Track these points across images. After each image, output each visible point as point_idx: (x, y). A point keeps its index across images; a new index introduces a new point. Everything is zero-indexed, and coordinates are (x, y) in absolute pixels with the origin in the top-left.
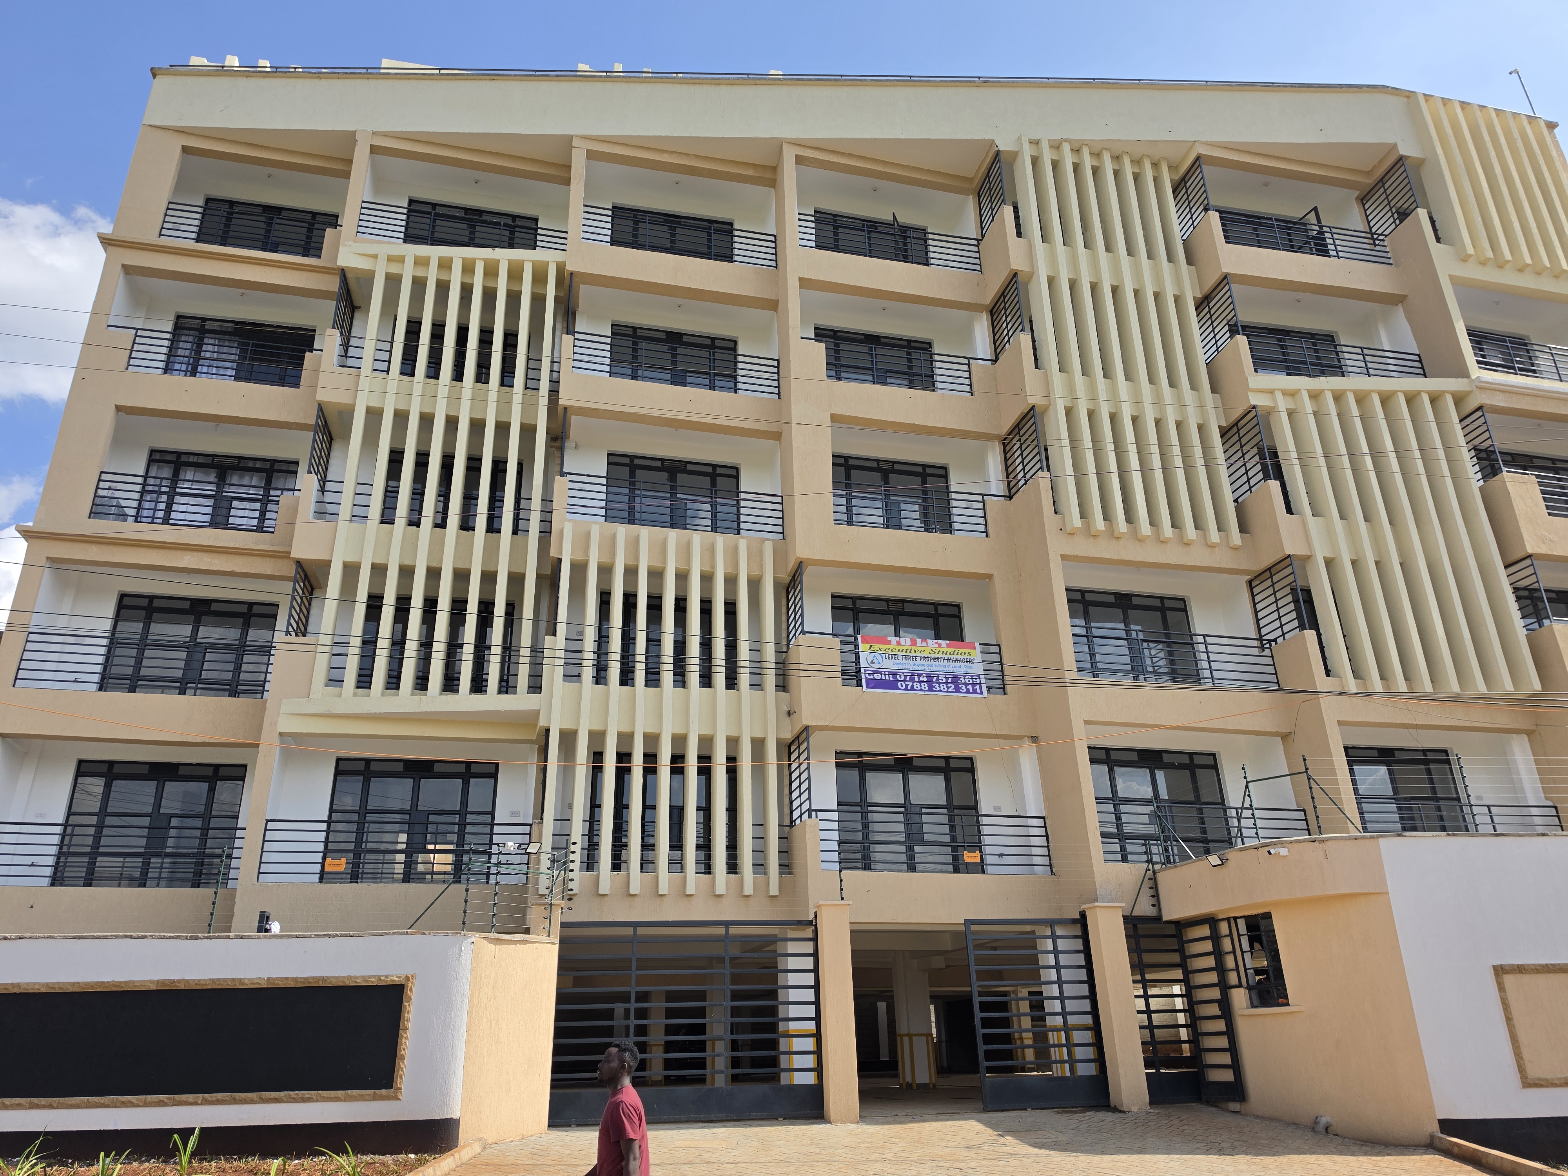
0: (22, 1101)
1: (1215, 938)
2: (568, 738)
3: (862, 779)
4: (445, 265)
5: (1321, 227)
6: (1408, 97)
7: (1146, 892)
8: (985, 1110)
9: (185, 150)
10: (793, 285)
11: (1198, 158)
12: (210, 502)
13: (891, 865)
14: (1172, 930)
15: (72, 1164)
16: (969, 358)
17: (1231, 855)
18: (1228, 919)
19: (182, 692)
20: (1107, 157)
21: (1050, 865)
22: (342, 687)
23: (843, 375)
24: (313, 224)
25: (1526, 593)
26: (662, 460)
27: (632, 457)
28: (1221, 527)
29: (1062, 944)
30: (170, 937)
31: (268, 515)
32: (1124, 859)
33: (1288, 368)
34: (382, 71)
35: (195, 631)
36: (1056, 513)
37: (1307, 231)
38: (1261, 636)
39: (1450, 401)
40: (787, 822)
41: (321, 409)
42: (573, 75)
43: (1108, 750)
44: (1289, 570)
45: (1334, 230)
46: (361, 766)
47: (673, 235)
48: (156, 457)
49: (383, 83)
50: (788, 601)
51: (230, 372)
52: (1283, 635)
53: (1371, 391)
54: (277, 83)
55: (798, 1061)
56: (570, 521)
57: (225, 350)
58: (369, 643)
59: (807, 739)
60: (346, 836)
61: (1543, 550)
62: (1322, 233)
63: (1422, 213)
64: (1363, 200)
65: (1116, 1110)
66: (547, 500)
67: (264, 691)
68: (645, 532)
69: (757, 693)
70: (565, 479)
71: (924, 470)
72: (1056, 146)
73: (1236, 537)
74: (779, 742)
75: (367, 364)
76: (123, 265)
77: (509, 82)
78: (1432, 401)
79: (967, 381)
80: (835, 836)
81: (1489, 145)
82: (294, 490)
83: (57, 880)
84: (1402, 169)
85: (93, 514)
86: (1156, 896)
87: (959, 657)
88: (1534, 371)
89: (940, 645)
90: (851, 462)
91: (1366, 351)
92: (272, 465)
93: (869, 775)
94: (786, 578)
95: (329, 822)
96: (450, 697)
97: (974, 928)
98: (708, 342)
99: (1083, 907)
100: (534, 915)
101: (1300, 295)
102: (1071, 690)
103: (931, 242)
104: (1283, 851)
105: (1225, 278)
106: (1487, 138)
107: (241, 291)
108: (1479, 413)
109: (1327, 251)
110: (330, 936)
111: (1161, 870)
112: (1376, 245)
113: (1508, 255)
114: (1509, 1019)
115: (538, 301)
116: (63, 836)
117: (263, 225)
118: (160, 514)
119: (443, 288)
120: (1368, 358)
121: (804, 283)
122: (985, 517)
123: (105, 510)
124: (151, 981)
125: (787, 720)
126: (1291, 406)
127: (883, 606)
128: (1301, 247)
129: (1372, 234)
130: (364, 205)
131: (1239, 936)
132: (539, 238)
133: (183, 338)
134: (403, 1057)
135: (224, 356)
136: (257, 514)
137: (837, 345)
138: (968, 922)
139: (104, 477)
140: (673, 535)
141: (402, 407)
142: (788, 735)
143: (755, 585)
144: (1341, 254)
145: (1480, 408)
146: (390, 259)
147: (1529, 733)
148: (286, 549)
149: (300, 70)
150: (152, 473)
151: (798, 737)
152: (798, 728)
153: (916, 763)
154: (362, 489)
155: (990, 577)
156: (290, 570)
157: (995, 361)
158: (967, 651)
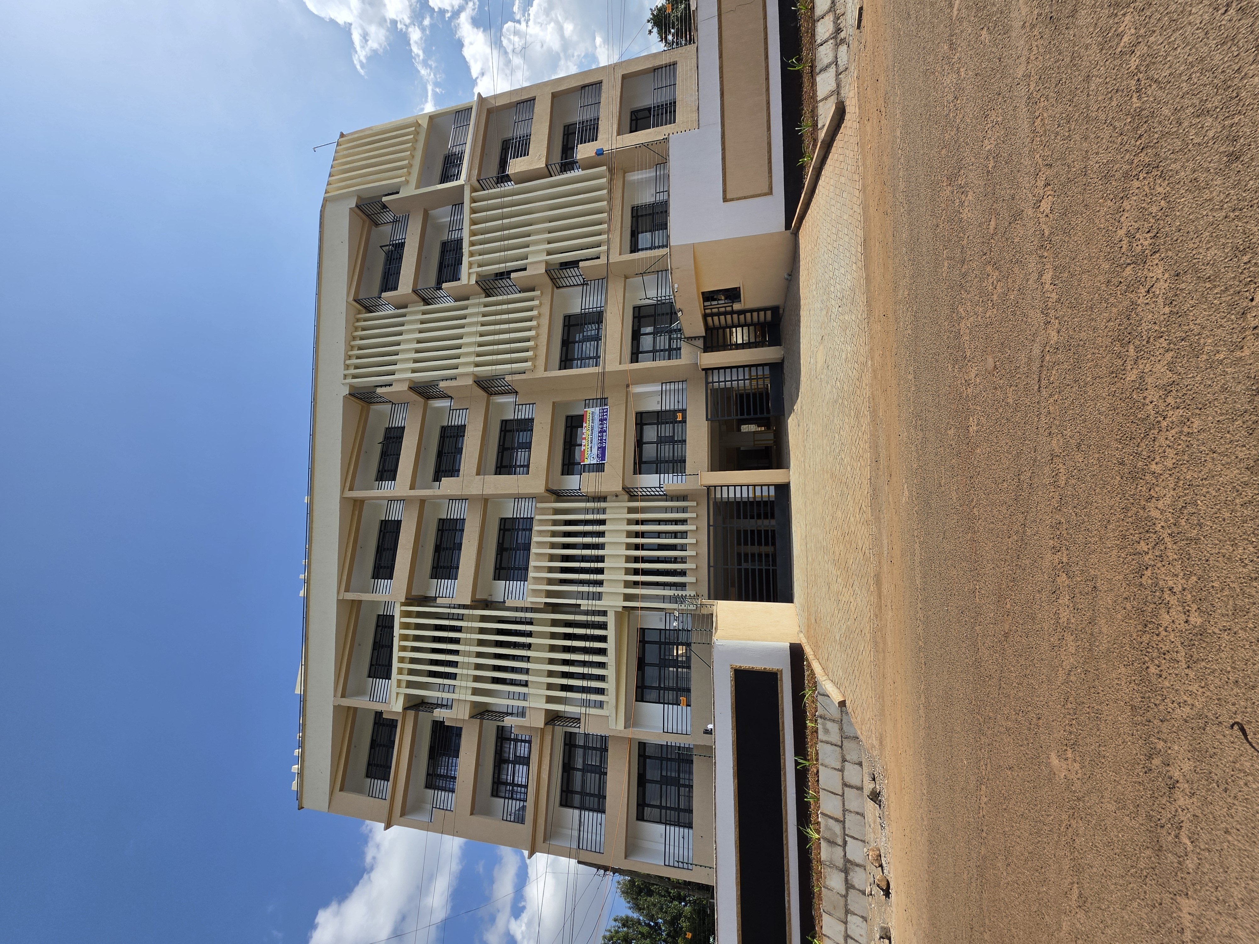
0: (784, 836)
1: (712, 315)
2: (627, 597)
3: (645, 463)
4: (401, 660)
5: (390, 245)
6: (326, 201)
7: (693, 342)
8: (784, 415)
9: (341, 790)
10: (413, 493)
11: (355, 301)
12: (517, 766)
13: (683, 451)
14: (709, 332)
15: (810, 811)
16: (450, 410)
17: (678, 306)
18: (705, 309)
19: (606, 774)
20: (353, 343)
21: (683, 381)
22: (603, 701)
23: (457, 468)
24: (381, 724)
25: (563, 167)
26: (497, 554)
27: (496, 569)
28: (532, 299)
29: (716, 379)
30: (715, 775)
31: (523, 738)
32: (680, 349)
33: (458, 264)
34: (302, 693)
35: (578, 770)
36: (525, 373)
37: (392, 251)
38: (582, 284)
39: (474, 194)
40: (665, 497)
41: (472, 717)
42: (307, 598)
43: (632, 354)
44: (552, 271)
45: (392, 239)
46: (639, 690)
47: (388, 549)
48: (495, 793)
49: (309, 693)
50: (565, 496)
51: (454, 761)
52: (581, 275)
53: (470, 229)
54: (307, 747)
55: (765, 493)
56: (527, 599)
57: (443, 763)
58: (583, 690)
59: (628, 488)
60: (671, 695)
61: (544, 159)
62: (393, 244)
63: (384, 199)
64: (377, 225)
65: (783, 360)
66: (516, 609)
67: (605, 736)
68: (532, 563)
69: (607, 511)
70: (507, 601)
71: (503, 431)
72: (347, 367)
73: (537, 293)
74: (629, 501)
75: (450, 696)
76: (401, 816)
77: (309, 631)
78: (475, 202)
79: (461, 411)
80: (671, 475)
81: (351, 165)
82: (511, 727)
83: (690, 826)
84: (362, 206)
85: (523, 822)
86: (695, 338)
87: (591, 418)
88: (462, 153)
89: (585, 427)
90: (499, 465)
91: (451, 229)
92: (499, 738)
93: (644, 460)
94: (554, 497)
95: (664, 703)
96: (609, 652)
97: (709, 417)
98: (440, 532)
99: (700, 369)
100: (705, 611)
101: (423, 257)
102: (607, 370)
103: (393, 426)
104: (676, 286)
105: (414, 291)
106: (348, 166)
107: (414, 757)
108: (481, 182)
109: (402, 243)
110: (714, 703)
111: (684, 335)
112: (399, 221)
113: (406, 162)
114: (745, 198)
115: (419, 615)
116: (670, 825)
117: (381, 748)
118: (523, 789)
119: (413, 661)
120: (454, 229)
121: (412, 487)
122: (526, 404)
123: (520, 816)
124: (734, 782)
125: (620, 497)
126: (476, 266)
127: (567, 451)
128: (400, 255)
129: (394, 221)
130: (371, 700)
131: (711, 305)
132: (388, 614)
133: (437, 784)
134: (765, 668)
135: (446, 764)
136: (523, 744)
137: (443, 471)
138: (707, 419)
139: (505, 818)
140: (534, 550)
141: (471, 679)
142: (626, 497)
143: (557, 511)
144: (404, 237)
145: (478, 181)
146: (399, 686)
147: (625, 173)
148: (540, 729)
149: (301, 734)
150: (503, 795)
151: (627, 492)
152: (624, 493)
153: (639, 439)
154: (511, 696)
155: (554, 403)
156: (550, 727)
157: (452, 398)
158: (588, 415)
